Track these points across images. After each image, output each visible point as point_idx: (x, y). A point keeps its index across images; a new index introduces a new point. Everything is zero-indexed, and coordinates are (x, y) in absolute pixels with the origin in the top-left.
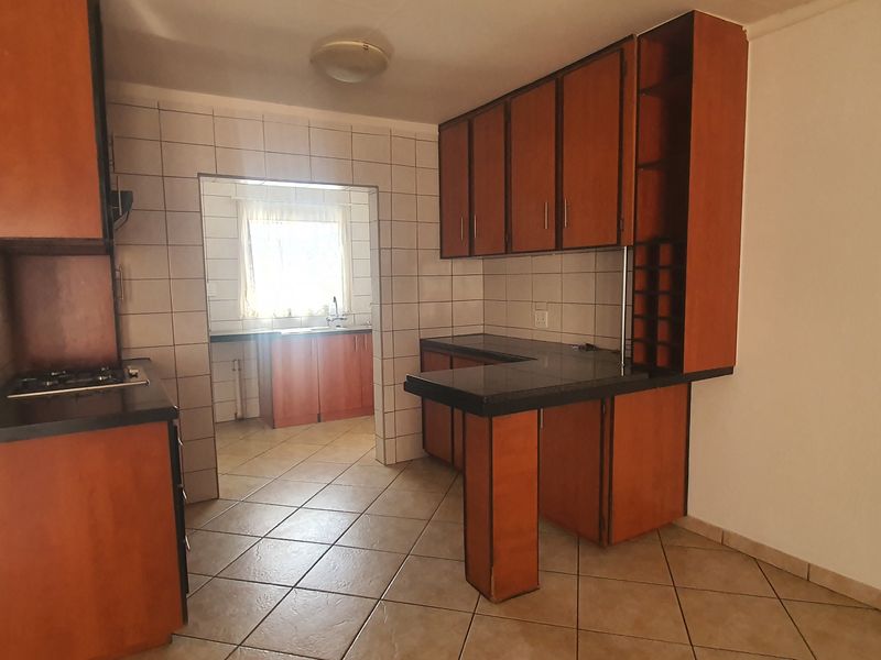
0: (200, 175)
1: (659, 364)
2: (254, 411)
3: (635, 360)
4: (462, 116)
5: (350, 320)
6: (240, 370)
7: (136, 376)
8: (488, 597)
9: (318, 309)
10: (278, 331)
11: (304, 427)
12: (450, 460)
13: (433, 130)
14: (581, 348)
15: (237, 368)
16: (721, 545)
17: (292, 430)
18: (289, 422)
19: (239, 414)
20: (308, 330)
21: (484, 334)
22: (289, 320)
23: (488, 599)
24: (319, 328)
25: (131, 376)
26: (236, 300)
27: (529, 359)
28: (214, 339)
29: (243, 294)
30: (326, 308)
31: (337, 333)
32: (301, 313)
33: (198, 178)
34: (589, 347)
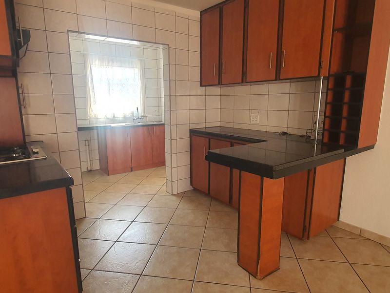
0: (68, 31)
1: (340, 144)
2: (97, 166)
3: (324, 141)
4: (216, 5)
5: (145, 120)
6: (88, 145)
7: (37, 153)
8: (255, 276)
9: (128, 113)
10: (110, 125)
11: (124, 174)
12: (207, 192)
13: (197, 14)
14: (280, 134)
15: (87, 144)
16: (359, 236)
17: (118, 176)
18: (115, 172)
19: (89, 168)
20: (124, 124)
21: (220, 127)
22: (114, 119)
23: (255, 278)
24: (130, 123)
25: (34, 153)
26: (86, 108)
27: (263, 141)
28: (80, 129)
29: (89, 105)
30: (133, 113)
31: (138, 126)
32: (120, 116)
33: (68, 33)
34: (285, 134)
